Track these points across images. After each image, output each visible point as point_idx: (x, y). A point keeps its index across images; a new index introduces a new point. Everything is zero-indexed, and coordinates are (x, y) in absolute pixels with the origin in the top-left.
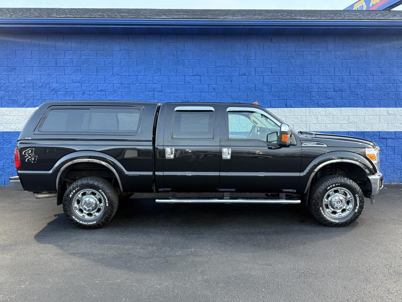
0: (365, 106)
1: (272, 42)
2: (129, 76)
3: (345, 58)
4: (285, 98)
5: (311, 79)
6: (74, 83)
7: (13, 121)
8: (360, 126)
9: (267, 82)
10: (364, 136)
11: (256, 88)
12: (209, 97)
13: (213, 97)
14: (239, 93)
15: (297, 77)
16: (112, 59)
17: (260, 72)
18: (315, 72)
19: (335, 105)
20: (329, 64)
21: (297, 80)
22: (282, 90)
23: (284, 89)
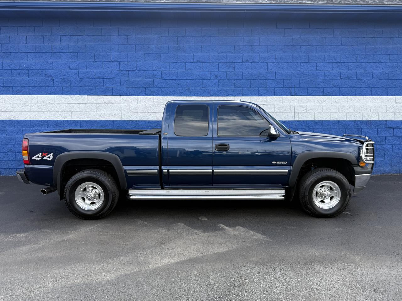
0: (372, 94)
1: (276, 27)
2: (128, 62)
3: (352, 44)
4: (290, 86)
5: (317, 66)
6: (72, 69)
7: (8, 109)
8: (366, 115)
9: (271, 69)
10: (370, 125)
11: (260, 75)
12: (210, 85)
13: (215, 84)
14: (242, 80)
15: (302, 64)
16: (110, 45)
17: (264, 58)
18: (321, 58)
19: (341, 93)
20: (336, 51)
21: (301, 67)
22: (287, 77)
23: (289, 77)
